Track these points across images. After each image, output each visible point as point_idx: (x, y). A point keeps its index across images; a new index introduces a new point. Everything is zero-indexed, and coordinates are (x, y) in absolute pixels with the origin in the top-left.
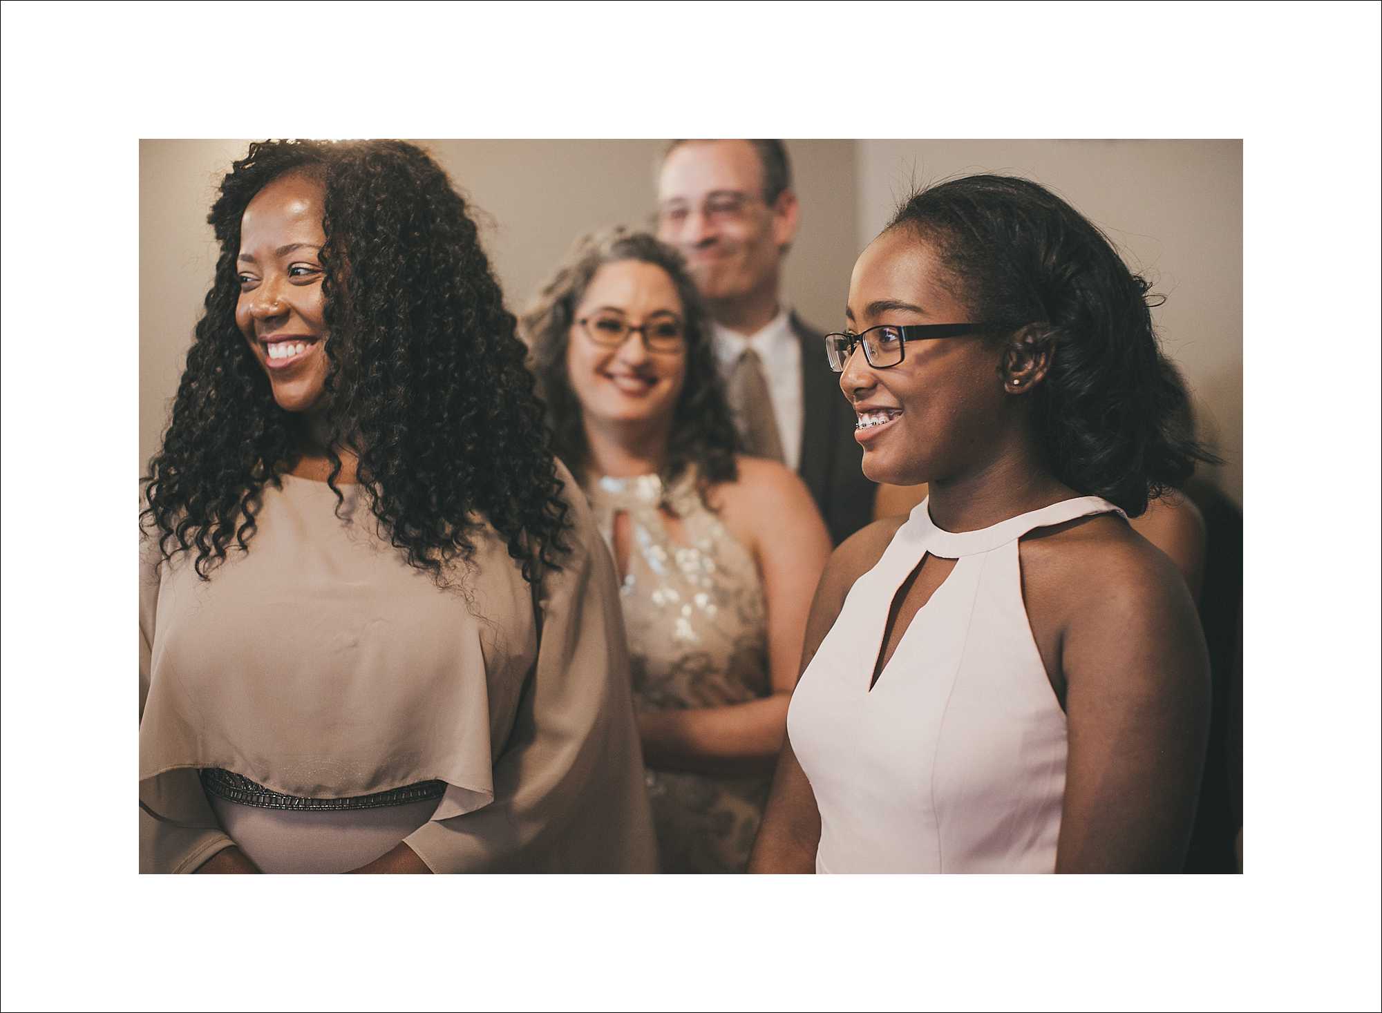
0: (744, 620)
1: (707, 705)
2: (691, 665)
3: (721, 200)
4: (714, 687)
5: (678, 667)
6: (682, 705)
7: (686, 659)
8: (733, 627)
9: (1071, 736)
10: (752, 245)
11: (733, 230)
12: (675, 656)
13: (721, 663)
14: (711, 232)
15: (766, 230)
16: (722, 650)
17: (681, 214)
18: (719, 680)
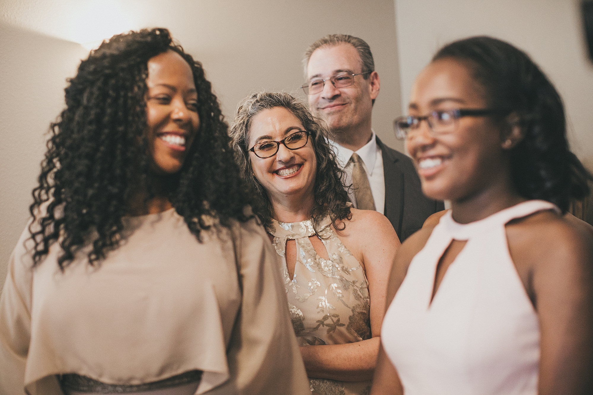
0: (358, 297)
1: (336, 343)
2: (329, 321)
3: (341, 75)
4: (341, 334)
5: (321, 322)
6: (323, 343)
7: (326, 318)
8: (352, 301)
9: (541, 327)
10: (358, 99)
11: (348, 91)
12: (320, 317)
13: (345, 320)
14: (337, 92)
15: (365, 91)
16: (345, 314)
17: (319, 83)
18: (343, 329)
